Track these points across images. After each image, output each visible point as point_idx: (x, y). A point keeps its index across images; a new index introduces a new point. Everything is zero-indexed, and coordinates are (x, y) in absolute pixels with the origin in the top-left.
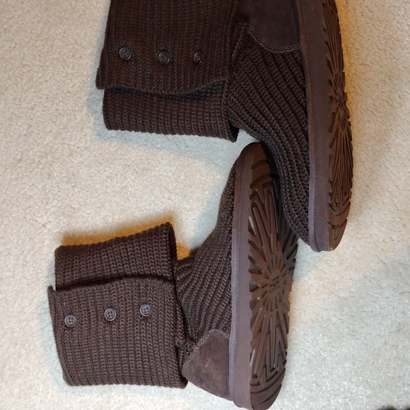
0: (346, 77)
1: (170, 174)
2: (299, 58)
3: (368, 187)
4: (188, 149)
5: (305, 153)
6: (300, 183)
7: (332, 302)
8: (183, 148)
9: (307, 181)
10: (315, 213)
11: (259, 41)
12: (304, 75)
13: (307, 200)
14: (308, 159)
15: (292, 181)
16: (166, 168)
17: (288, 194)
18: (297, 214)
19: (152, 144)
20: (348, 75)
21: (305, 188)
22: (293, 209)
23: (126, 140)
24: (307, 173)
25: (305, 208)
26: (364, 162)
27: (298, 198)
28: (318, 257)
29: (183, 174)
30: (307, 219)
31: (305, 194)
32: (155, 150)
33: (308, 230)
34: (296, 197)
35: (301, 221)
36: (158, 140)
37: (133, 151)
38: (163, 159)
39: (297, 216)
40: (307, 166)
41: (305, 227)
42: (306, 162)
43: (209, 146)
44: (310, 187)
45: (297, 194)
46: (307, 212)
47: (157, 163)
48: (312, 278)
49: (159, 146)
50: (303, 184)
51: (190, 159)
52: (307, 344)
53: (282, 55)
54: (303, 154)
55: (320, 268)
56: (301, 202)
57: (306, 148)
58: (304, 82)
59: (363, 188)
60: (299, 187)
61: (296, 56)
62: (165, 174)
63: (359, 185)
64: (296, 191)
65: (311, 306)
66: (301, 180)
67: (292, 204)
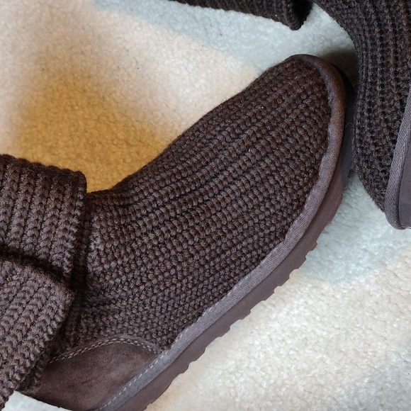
1: (185, 73)
4: (220, 38)
7: (398, 329)
8: (214, 36)
13: (399, 118)
15: (379, 82)
16: (181, 62)
17: (366, 107)
18: (376, 145)
19: (169, 23)
22: (369, 135)
23: (132, 10)
27: (384, 113)
28: (391, 248)
29: (204, 75)
30: (392, 156)
31: (398, 105)
32: (171, 32)
33: (387, 178)
34: (380, 110)
35: (380, 159)
36: (180, 18)
37: (139, 29)
38: (179, 47)
39: (373, 148)
41: (384, 171)
43: (254, 37)
45: (383, 106)
46: (394, 142)
47: (169, 53)
48: (372, 281)
49: (179, 27)
50: (398, 87)
51: (220, 54)
52: (339, 390)
55: (390, 267)
56: (386, 121)
62: (178, 72)
64: (383, 99)
65: (360, 328)
66: (397, 80)
67: (370, 125)
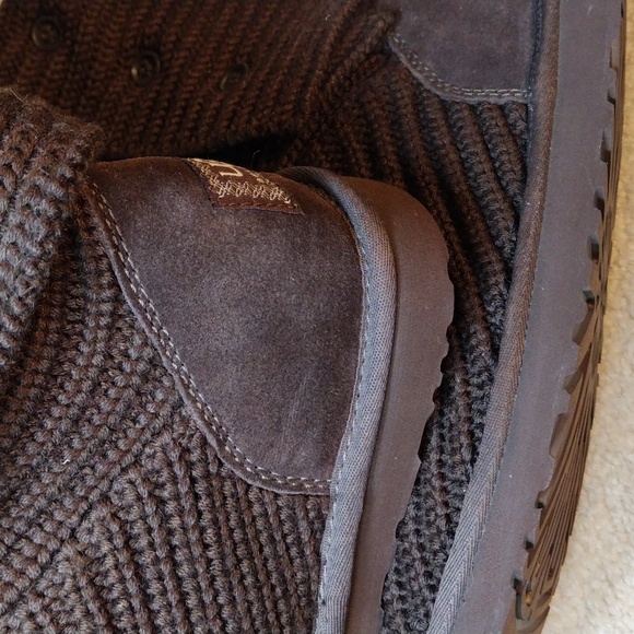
0: (612, 265)
2: (521, 125)
3: (611, 585)
5: (476, 393)
6: (437, 483)
9: (461, 484)
10: (461, 599)
11: (415, 67)
12: (524, 169)
14: (482, 413)
20: (616, 263)
21: (446, 504)
24: (468, 457)
25: (429, 575)
26: (614, 509)
40: (471, 434)
42: (470, 420)
44: (467, 506)
53: (472, 108)
54: (468, 394)
57: (484, 377)
58: (522, 190)
59: (595, 585)
60: (428, 495)
61: (515, 115)
63: (585, 573)
